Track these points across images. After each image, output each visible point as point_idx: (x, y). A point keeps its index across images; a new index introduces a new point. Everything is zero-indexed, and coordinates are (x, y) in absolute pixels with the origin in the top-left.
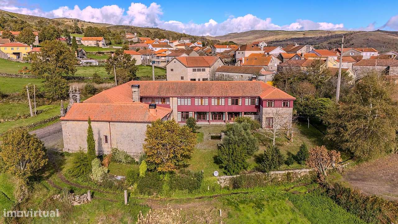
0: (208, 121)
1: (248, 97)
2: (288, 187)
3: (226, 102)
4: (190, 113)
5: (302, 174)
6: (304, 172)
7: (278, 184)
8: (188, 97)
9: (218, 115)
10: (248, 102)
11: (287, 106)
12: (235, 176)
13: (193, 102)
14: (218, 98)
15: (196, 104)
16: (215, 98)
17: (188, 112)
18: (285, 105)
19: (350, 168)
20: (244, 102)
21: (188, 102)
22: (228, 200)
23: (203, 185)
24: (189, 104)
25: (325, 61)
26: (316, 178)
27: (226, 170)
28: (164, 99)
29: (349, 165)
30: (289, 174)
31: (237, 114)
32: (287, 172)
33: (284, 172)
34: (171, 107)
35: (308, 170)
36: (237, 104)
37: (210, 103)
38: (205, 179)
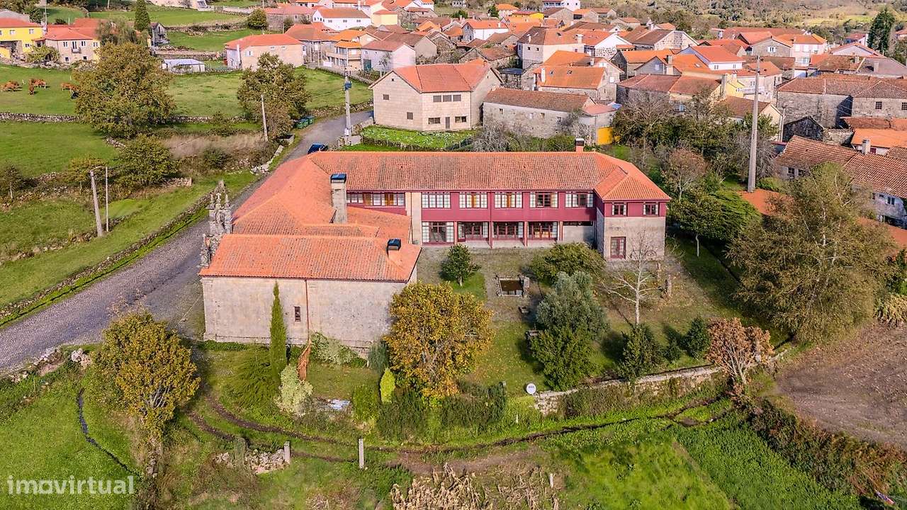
0: (487, 239)
1: (572, 192)
2: (672, 410)
3: (525, 201)
4: (448, 224)
5: (699, 381)
6: (702, 376)
7: (653, 403)
8: (443, 192)
9: (506, 227)
10: (570, 201)
11: (654, 213)
12: (569, 392)
13: (455, 202)
14: (509, 193)
15: (462, 205)
16: (501, 192)
17: (444, 223)
18: (650, 211)
19: (790, 361)
20: (562, 201)
21: (444, 202)
22: (560, 446)
23: (506, 413)
24: (447, 205)
25: (720, 82)
26: (727, 387)
28: (389, 195)
29: (787, 356)
30: (673, 381)
31: (547, 225)
32: (668, 377)
33: (663, 378)
34: (409, 213)
35: (709, 372)
36: (548, 204)
37: (491, 202)
38: (511, 403)
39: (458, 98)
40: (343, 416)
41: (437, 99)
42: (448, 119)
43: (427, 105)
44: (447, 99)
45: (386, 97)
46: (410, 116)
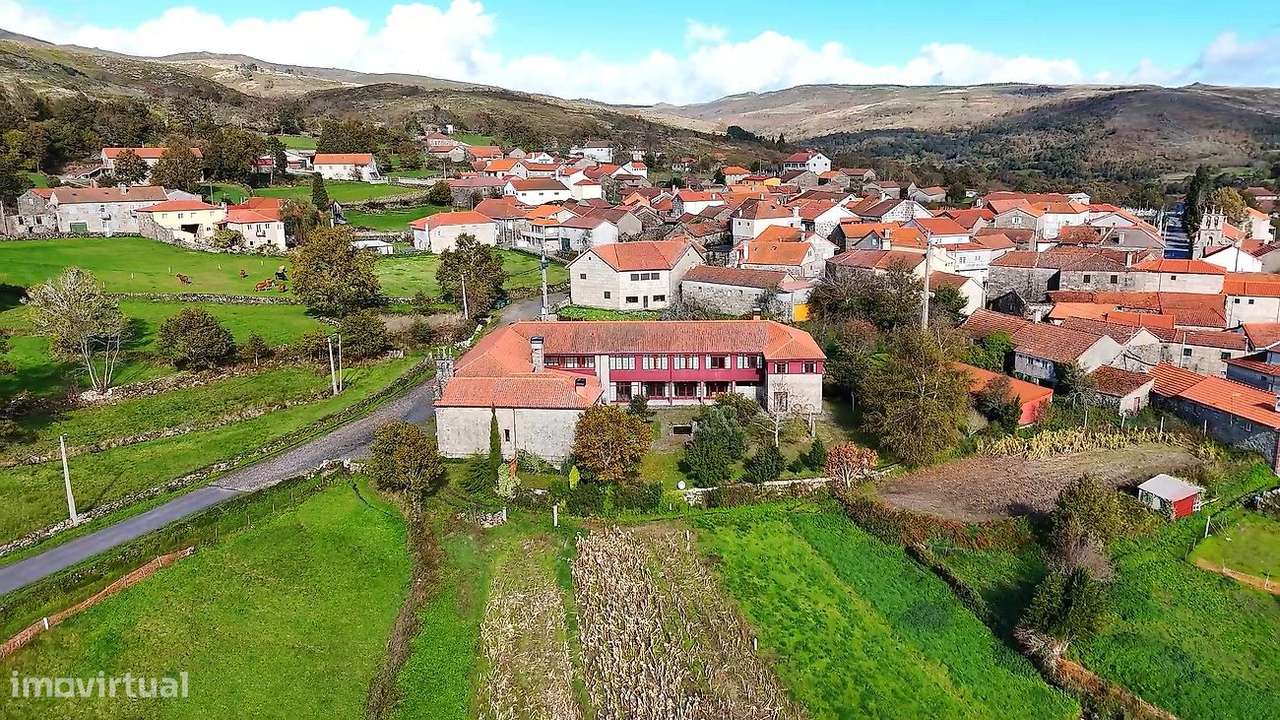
0: (668, 399)
1: (743, 355)
2: (791, 506)
3: (702, 362)
4: (633, 384)
5: (815, 486)
6: (818, 482)
7: (777, 500)
8: (628, 356)
9: (686, 388)
10: (742, 363)
11: (812, 371)
12: (710, 489)
13: (639, 364)
14: (687, 356)
15: (645, 367)
16: (680, 355)
17: (629, 383)
18: (809, 370)
19: (894, 476)
20: (734, 362)
21: (629, 364)
22: (699, 522)
23: (662, 501)
24: (632, 367)
25: (925, 256)
27: (697, 480)
28: (582, 359)
29: (893, 472)
30: (793, 485)
31: (723, 385)
32: (791, 482)
33: (786, 483)
34: (598, 374)
35: (824, 480)
36: (722, 365)
37: (671, 364)
38: (666, 494)
39: (656, 277)
40: (542, 498)
41: (634, 278)
42: (646, 298)
43: (624, 284)
44: (645, 277)
45: (583, 276)
46: (607, 295)
